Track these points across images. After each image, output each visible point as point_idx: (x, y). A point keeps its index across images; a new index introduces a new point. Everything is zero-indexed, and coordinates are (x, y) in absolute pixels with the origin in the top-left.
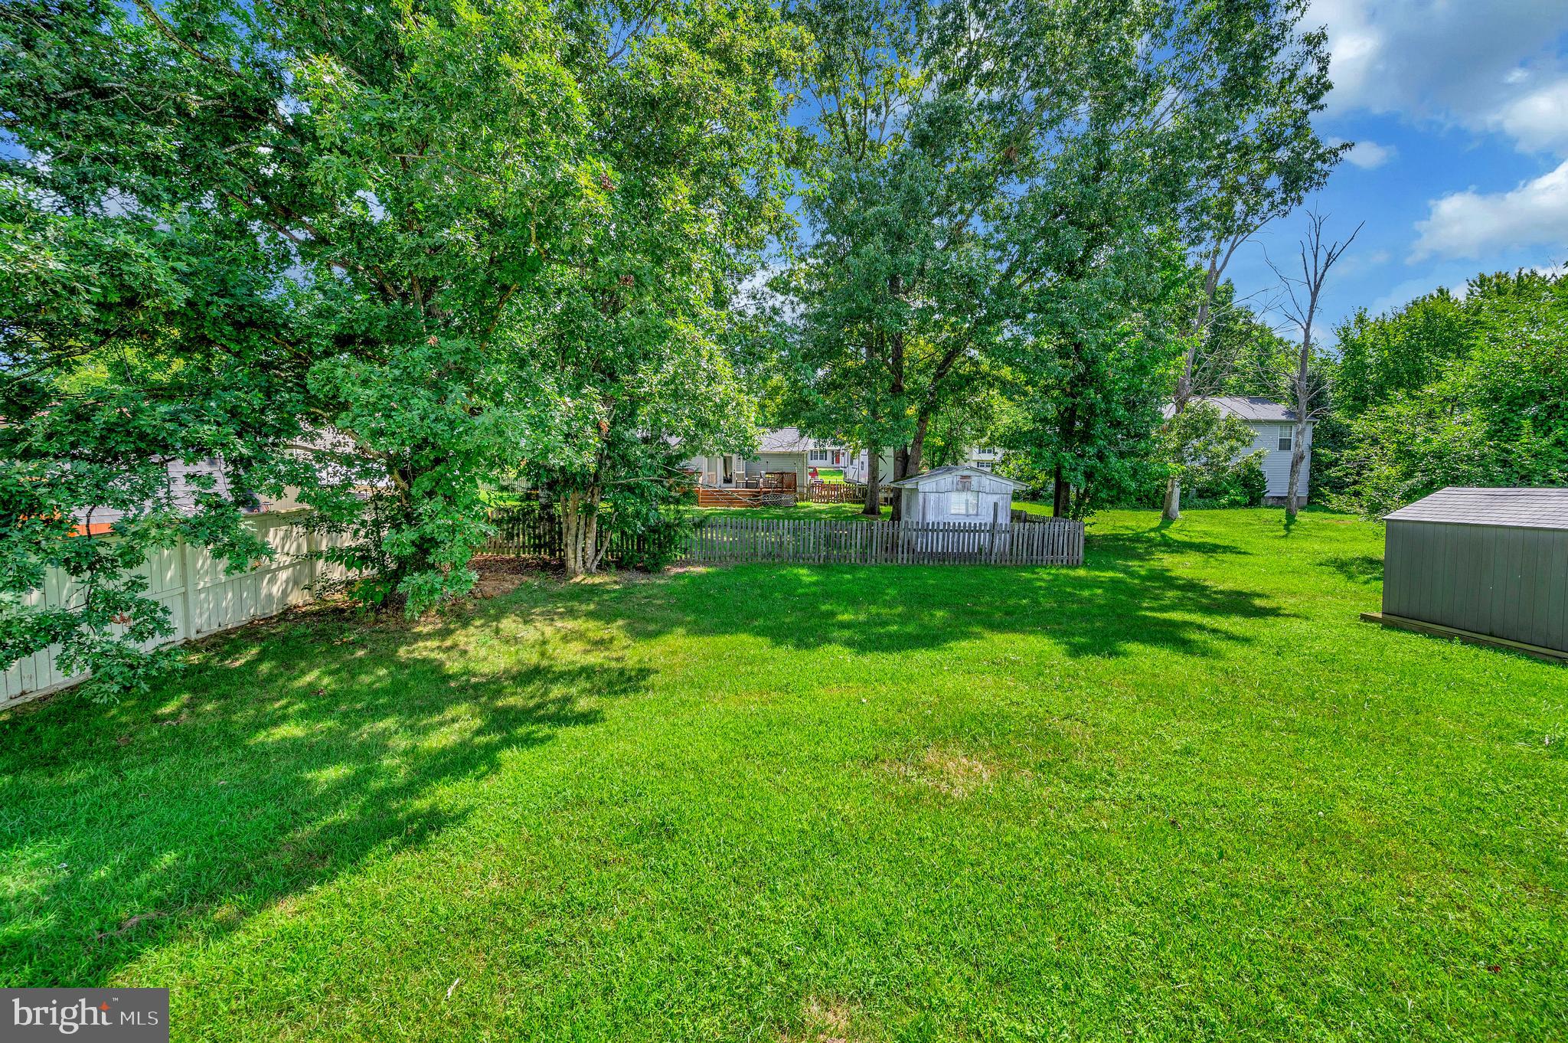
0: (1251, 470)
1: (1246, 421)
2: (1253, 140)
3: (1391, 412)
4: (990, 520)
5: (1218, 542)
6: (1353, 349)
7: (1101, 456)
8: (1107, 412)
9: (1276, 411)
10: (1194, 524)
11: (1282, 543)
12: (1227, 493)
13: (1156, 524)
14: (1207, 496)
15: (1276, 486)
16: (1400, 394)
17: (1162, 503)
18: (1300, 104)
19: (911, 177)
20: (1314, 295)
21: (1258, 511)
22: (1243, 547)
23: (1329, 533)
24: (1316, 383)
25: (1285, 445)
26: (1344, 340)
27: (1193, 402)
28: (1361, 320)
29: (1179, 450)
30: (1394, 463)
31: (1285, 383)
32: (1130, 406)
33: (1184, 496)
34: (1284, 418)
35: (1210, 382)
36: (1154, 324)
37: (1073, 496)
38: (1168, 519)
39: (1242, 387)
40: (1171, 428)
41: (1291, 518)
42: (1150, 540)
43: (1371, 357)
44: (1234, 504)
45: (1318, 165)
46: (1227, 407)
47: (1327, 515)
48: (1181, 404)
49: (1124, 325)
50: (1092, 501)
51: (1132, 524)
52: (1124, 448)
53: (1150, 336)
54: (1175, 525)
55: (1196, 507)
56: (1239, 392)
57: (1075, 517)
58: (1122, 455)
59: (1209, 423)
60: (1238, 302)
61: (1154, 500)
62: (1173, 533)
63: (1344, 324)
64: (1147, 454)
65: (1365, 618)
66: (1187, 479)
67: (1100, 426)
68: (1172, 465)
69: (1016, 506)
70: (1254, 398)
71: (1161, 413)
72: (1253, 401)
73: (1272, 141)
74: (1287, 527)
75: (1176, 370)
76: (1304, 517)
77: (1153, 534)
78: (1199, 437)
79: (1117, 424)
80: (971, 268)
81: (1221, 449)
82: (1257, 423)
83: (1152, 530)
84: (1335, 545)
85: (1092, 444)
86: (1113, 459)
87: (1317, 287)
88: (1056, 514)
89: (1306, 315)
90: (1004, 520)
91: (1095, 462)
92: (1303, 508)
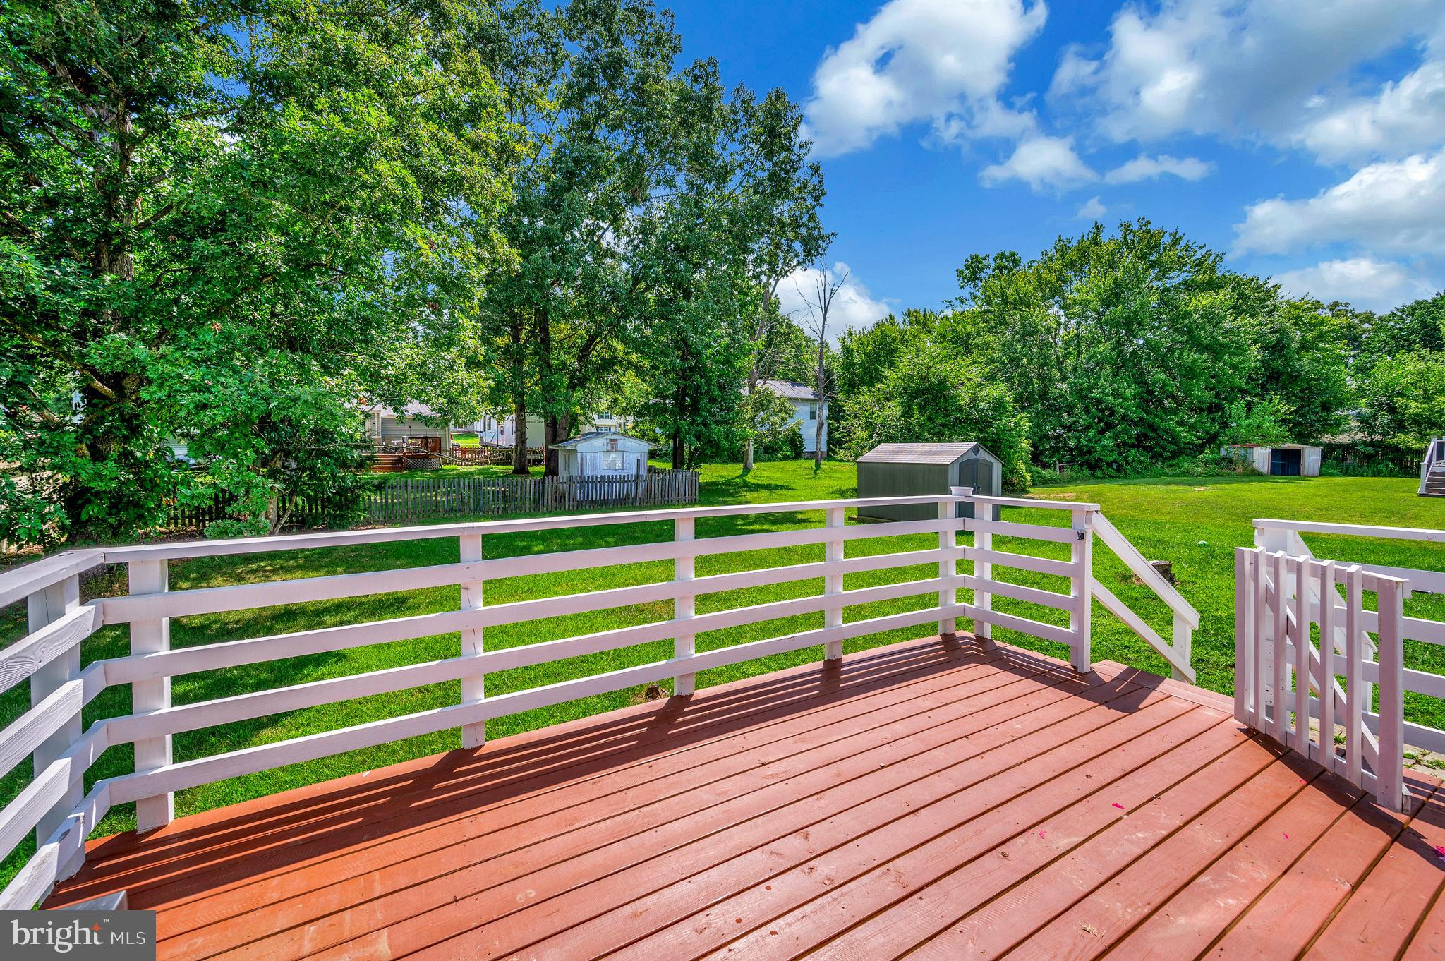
0: (795, 434)
1: (790, 399)
2: (786, 218)
3: (861, 399)
4: (634, 471)
5: (778, 483)
6: (848, 351)
7: (705, 424)
8: (707, 392)
9: (807, 392)
10: (763, 472)
11: (812, 482)
12: (781, 449)
13: (739, 473)
14: (769, 452)
15: (809, 446)
16: (865, 389)
17: (742, 458)
18: (810, 201)
19: (569, 206)
20: (825, 315)
21: (800, 462)
22: (792, 486)
23: (839, 475)
24: (827, 373)
25: (813, 416)
26: (843, 346)
27: (760, 383)
28: (850, 334)
29: (752, 419)
30: (864, 429)
31: (811, 374)
32: (722, 387)
33: (755, 453)
34: (812, 397)
35: (768, 371)
36: (736, 332)
37: (686, 452)
38: (747, 469)
39: (787, 374)
40: (747, 404)
41: (818, 465)
42: (737, 484)
43: (857, 357)
44: (786, 458)
45: (820, 242)
46: (778, 388)
47: (837, 463)
48: (752, 386)
49: (717, 332)
50: (700, 458)
51: (724, 474)
52: (719, 418)
53: (732, 339)
54: (751, 473)
55: (764, 460)
56: (785, 378)
57: (688, 468)
58: (718, 423)
59: (769, 401)
60: (782, 311)
61: (737, 456)
62: (750, 479)
63: (843, 335)
64: (733, 423)
65: (851, 519)
66: (758, 440)
67: (704, 402)
68: (749, 431)
69: (650, 463)
70: (794, 382)
71: (741, 394)
72: (792, 385)
73: (796, 223)
74: (815, 472)
75: (749, 362)
76: (825, 465)
77: (738, 480)
78: (763, 410)
79: (713, 401)
80: (616, 282)
81: (775, 419)
82: (796, 400)
83: (738, 477)
84: (842, 482)
85: (699, 415)
86: (713, 426)
87: (826, 311)
88: (675, 467)
89: (821, 329)
90: (643, 472)
91: (701, 428)
92: (824, 459)
